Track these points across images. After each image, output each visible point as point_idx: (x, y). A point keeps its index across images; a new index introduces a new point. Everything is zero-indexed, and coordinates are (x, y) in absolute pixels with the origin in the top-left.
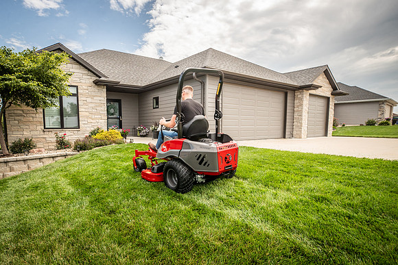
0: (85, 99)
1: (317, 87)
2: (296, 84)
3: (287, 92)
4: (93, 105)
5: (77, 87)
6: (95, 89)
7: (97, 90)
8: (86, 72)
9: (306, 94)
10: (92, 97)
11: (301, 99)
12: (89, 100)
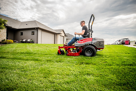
1: (61, 34)
2: (57, 33)
3: (55, 34)
9: (59, 35)
11: (58, 36)
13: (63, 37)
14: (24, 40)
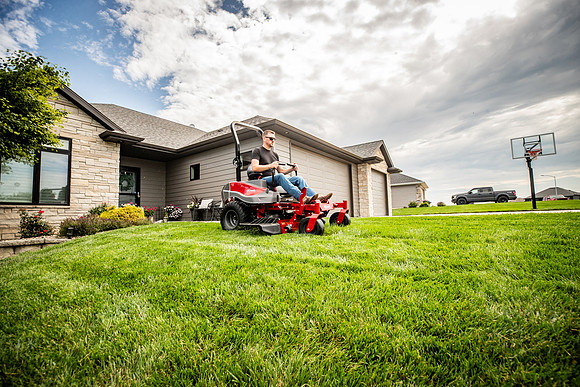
0: (83, 159)
1: (379, 161)
4: (97, 170)
5: (70, 140)
6: (103, 146)
7: (104, 149)
8: (89, 120)
9: (368, 169)
10: (96, 158)
11: (365, 173)
12: (90, 161)
13: (380, 179)
14: (205, 204)
